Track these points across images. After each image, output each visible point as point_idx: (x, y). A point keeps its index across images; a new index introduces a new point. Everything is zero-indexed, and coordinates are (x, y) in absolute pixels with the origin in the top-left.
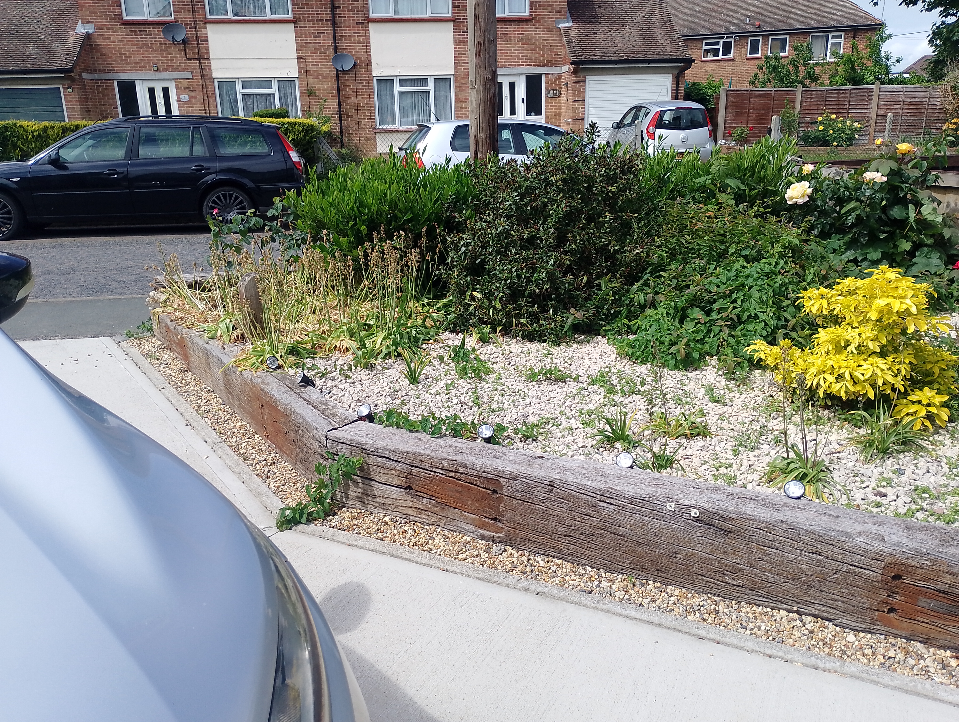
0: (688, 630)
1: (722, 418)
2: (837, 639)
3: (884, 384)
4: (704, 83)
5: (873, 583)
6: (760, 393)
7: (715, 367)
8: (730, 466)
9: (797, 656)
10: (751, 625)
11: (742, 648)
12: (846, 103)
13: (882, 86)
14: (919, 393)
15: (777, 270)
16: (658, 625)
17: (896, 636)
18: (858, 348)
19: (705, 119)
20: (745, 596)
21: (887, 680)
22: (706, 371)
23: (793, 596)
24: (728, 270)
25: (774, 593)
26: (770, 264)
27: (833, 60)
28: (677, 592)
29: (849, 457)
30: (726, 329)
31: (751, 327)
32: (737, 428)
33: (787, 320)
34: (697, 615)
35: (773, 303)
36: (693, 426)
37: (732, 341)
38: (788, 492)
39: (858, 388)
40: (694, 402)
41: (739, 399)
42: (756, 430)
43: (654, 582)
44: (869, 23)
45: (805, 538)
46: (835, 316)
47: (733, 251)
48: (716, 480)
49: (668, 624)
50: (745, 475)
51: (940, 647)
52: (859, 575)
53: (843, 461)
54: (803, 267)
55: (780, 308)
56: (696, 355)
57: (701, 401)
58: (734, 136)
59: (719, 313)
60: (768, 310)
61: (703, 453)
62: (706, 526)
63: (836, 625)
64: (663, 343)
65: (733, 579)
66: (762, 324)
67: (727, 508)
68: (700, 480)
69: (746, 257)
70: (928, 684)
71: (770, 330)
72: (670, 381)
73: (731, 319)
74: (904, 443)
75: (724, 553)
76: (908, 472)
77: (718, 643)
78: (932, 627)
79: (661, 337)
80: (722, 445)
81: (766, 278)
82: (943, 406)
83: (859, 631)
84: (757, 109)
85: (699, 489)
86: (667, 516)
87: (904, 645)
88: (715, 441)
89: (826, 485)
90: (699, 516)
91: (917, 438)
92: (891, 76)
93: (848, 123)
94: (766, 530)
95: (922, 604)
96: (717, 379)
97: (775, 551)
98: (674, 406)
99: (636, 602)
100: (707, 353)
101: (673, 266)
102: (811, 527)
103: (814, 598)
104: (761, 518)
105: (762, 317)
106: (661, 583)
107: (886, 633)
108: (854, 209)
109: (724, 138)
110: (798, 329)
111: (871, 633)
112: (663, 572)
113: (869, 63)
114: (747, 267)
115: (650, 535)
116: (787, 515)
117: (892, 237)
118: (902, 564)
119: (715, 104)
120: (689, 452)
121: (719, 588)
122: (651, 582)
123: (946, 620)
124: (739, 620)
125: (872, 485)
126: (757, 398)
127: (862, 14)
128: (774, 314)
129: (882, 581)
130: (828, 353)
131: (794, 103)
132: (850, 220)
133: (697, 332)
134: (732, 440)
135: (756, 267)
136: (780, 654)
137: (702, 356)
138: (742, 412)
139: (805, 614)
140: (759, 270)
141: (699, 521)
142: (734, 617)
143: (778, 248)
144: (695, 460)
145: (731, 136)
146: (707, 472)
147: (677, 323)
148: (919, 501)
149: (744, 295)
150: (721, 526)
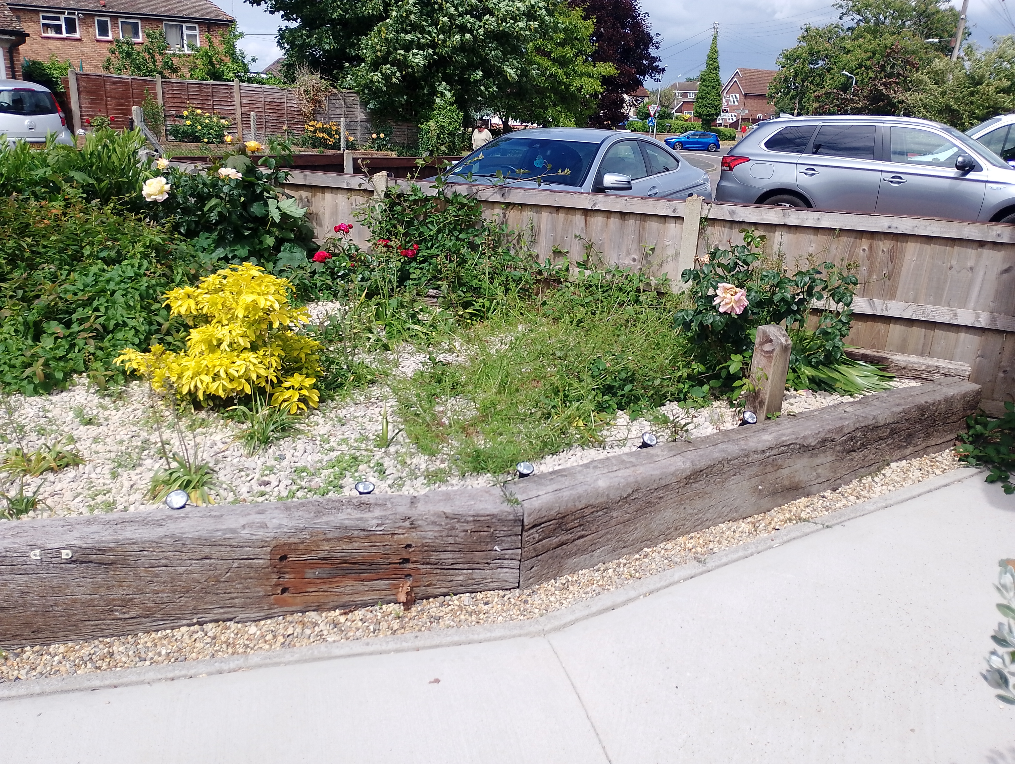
0: (77, 687)
1: (96, 440)
2: (239, 636)
3: (258, 377)
4: (47, 63)
5: (263, 570)
6: (139, 406)
7: (84, 385)
8: (108, 492)
9: (202, 668)
10: (150, 655)
11: (142, 683)
12: (210, 98)
13: (241, 84)
14: (291, 379)
15: (142, 271)
16: (41, 694)
17: (292, 613)
18: (230, 345)
19: (52, 104)
20: (141, 627)
21: (288, 657)
22: (74, 391)
23: (190, 608)
24: (85, 275)
25: (171, 612)
26: (133, 266)
27: (190, 52)
28: (62, 649)
29: (234, 453)
30: (92, 341)
31: (120, 335)
32: (115, 448)
33: (160, 325)
34: (89, 665)
35: (142, 307)
36: (59, 456)
37: (100, 353)
38: (171, 505)
39: (235, 385)
40: (61, 428)
41: (116, 416)
42: (137, 447)
43: (32, 647)
44: (220, 18)
45: (192, 546)
46: (204, 315)
47: (88, 253)
48: (92, 510)
49: (53, 688)
50: (126, 498)
51: (330, 610)
52: (250, 567)
53: (229, 459)
54: (170, 268)
55: (150, 312)
56: (59, 375)
57: (70, 426)
58: (94, 126)
59: (81, 324)
60: (137, 315)
61: (74, 485)
62: (83, 565)
63: (238, 623)
64: (14, 367)
65: (124, 613)
66: (133, 331)
67: (104, 539)
68: (72, 516)
69: (104, 260)
70: (323, 647)
71: (142, 337)
72: (29, 410)
73: (96, 329)
74: (283, 430)
75: (109, 588)
76: (288, 456)
77: (115, 687)
78: (321, 593)
79: (10, 359)
80: (98, 470)
81: (130, 281)
82: (314, 388)
83: (260, 620)
84: (115, 98)
85: (69, 526)
86: (33, 567)
87: (300, 619)
88: (88, 468)
89: (212, 486)
90: (72, 557)
91: (293, 423)
92: (250, 75)
93: (215, 119)
94: (151, 549)
95: (308, 576)
96: (89, 399)
97: (164, 568)
98: (37, 438)
99: (11, 677)
100: (75, 371)
101: (16, 274)
102: (197, 533)
103: (212, 603)
104: (144, 539)
105: (131, 323)
106: (41, 645)
107: (284, 613)
108: (215, 206)
109: (83, 127)
110: (173, 332)
111: (270, 618)
112: (40, 632)
113: (227, 59)
114: (107, 271)
115: (16, 595)
116: (171, 528)
117: (255, 233)
118: (285, 544)
119: (64, 88)
120: (58, 487)
121: (111, 627)
122: (28, 648)
123: (330, 583)
124: (137, 654)
125: (257, 476)
126: (136, 412)
127: (213, 8)
128: (145, 319)
129: (271, 565)
130: (202, 353)
131: (155, 94)
132: (214, 217)
133: (58, 348)
134: (109, 462)
135: (117, 270)
136: (183, 672)
137: (68, 375)
138: (120, 429)
139: (206, 622)
140: (121, 273)
141: (74, 561)
142: (131, 653)
143: (139, 248)
144: (66, 494)
145: (91, 126)
146: (81, 505)
147: (30, 342)
148: (299, 481)
149: (107, 301)
150: (100, 560)
